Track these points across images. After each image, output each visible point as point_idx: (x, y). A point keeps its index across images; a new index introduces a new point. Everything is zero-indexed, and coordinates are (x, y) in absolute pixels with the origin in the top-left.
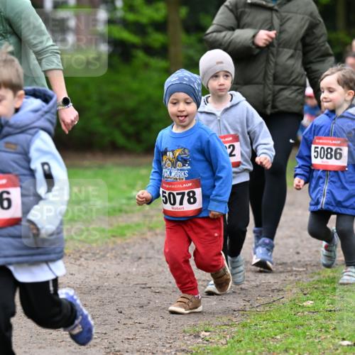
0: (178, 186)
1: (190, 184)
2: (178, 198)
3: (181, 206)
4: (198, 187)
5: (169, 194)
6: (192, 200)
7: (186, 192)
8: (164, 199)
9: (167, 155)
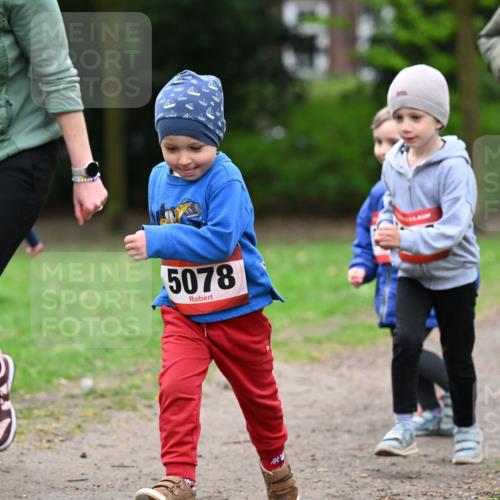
2: (201, 278)
3: (208, 294)
4: (238, 259)
5: (184, 273)
7: (216, 267)
8: (174, 284)
9: (165, 217)
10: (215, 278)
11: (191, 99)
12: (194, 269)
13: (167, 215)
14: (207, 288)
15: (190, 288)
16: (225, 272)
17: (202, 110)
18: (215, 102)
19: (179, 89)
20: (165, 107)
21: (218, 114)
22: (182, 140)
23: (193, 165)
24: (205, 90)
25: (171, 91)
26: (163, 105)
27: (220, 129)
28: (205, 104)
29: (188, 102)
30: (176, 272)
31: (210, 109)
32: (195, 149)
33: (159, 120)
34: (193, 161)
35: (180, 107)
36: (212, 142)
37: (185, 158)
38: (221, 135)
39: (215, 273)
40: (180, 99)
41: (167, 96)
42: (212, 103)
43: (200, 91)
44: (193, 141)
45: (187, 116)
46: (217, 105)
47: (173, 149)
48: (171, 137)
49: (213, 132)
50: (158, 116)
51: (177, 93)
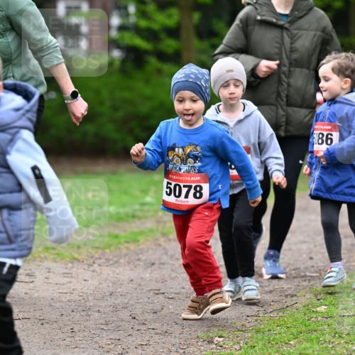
5: (175, 186)
6: (198, 195)
8: (168, 190)
9: (174, 151)
10: (192, 191)
12: (182, 185)
13: (176, 149)
14: (186, 196)
15: (177, 194)
16: (198, 189)
30: (171, 184)
35: (187, 76)
39: (193, 188)
40: (187, 73)
45: (191, 80)
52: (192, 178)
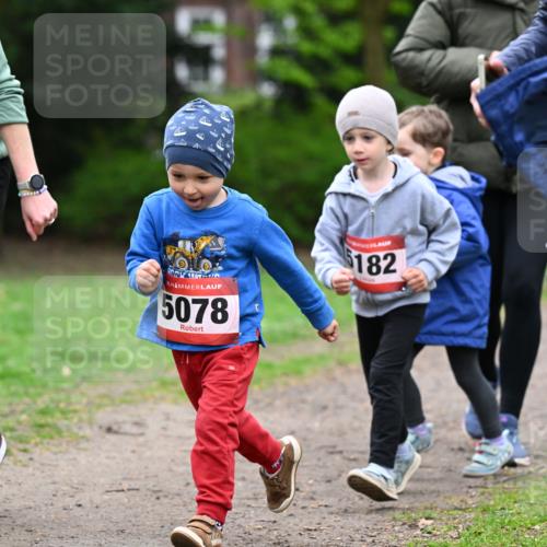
0: (197, 287)
1: (219, 286)
2: (195, 309)
3: (199, 325)
4: (233, 294)
5: (179, 300)
6: (220, 316)
7: (211, 299)
8: (167, 309)
9: (177, 245)
10: (209, 310)
11: (202, 129)
12: (190, 298)
13: (180, 243)
14: (199, 320)
16: (219, 305)
17: (212, 141)
18: (226, 134)
19: (192, 117)
20: (176, 135)
21: (228, 146)
22: (189, 169)
23: (197, 196)
24: (217, 121)
25: (182, 119)
26: (173, 131)
27: (229, 161)
28: (216, 136)
29: (199, 131)
30: (170, 298)
31: (220, 140)
32: (202, 178)
33: (168, 147)
34: (199, 191)
35: (190, 136)
36: (220, 174)
37: (190, 187)
38: (229, 167)
39: (209, 306)
40: (191, 128)
41: (178, 123)
42: (223, 135)
43: (212, 122)
44: (201, 171)
45: (197, 146)
46: (228, 137)
47: (179, 176)
48: (179, 165)
49: (221, 163)
50: (167, 142)
51: (189, 122)
52: (208, 287)
